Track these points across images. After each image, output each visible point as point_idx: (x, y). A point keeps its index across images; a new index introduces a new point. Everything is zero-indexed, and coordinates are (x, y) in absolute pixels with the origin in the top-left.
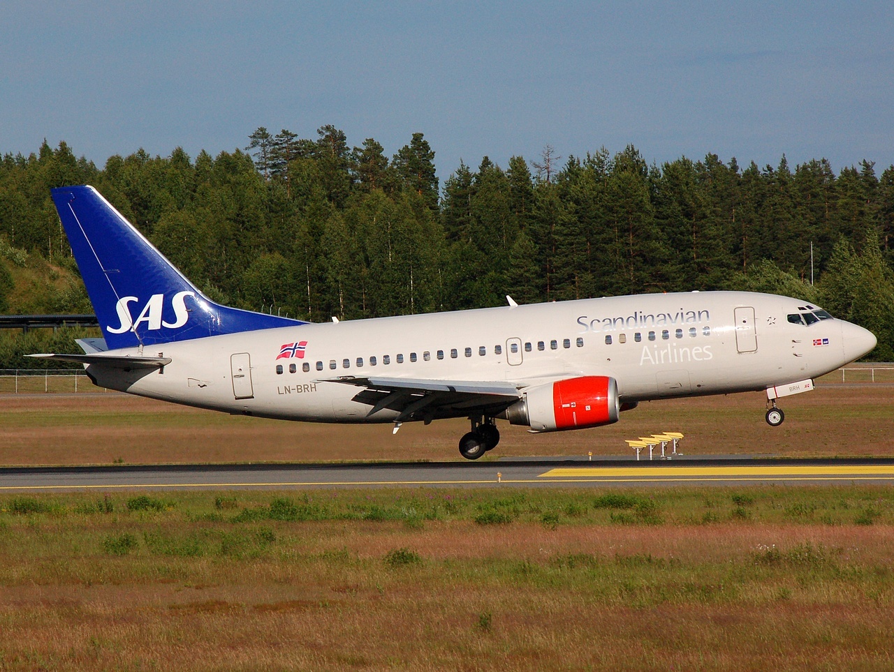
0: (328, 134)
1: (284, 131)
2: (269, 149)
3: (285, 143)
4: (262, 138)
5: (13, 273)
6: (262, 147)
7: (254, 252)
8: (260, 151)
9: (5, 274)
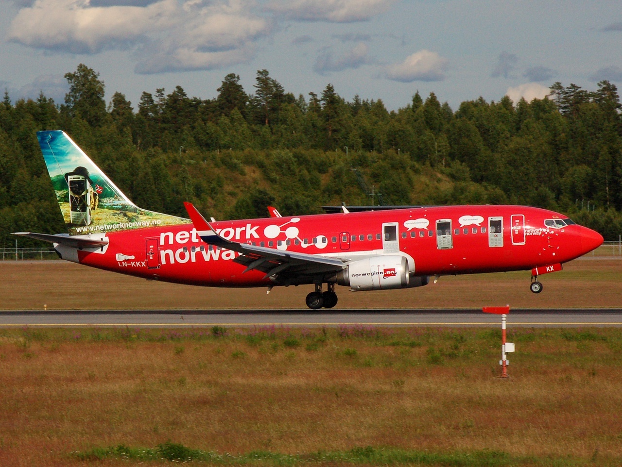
0: (604, 86)
1: (572, 85)
2: (562, 96)
3: (573, 92)
4: (557, 89)
5: (414, 178)
6: (557, 95)
7: (567, 164)
8: (556, 98)
9: (410, 179)
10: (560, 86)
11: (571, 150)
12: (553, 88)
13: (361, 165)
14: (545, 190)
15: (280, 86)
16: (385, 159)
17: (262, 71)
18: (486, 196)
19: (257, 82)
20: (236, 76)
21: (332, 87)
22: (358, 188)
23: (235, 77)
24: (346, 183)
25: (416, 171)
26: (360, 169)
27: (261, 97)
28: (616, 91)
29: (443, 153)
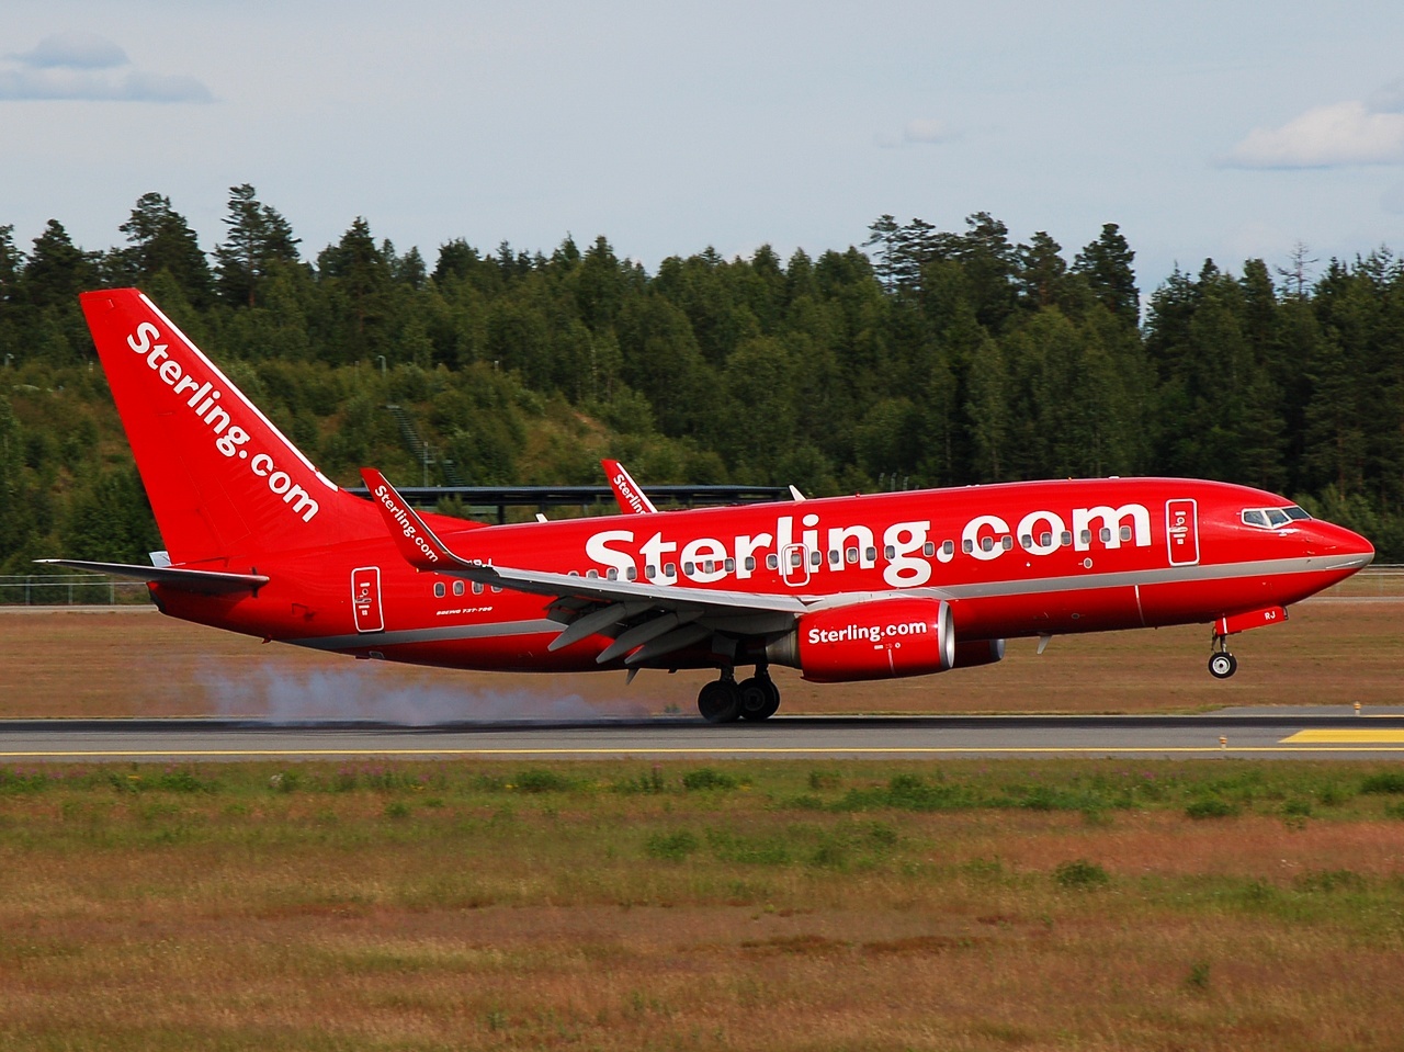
0: (981, 224)
1: (915, 220)
2: (897, 245)
3: (918, 237)
4: (887, 230)
5: (526, 425)
6: (886, 243)
7: (871, 396)
8: (884, 249)
9: (514, 428)
10: (891, 224)
11: (886, 363)
12: (875, 227)
13: (410, 396)
14: (813, 453)
15: (283, 221)
16: (463, 384)
17: (240, 187)
18: (681, 467)
19: (232, 212)
20: (163, 198)
21: (366, 223)
22: (400, 447)
23: (159, 201)
24: (375, 437)
25: (532, 412)
26: (409, 407)
27: (239, 244)
28: (1005, 236)
29: (607, 370)
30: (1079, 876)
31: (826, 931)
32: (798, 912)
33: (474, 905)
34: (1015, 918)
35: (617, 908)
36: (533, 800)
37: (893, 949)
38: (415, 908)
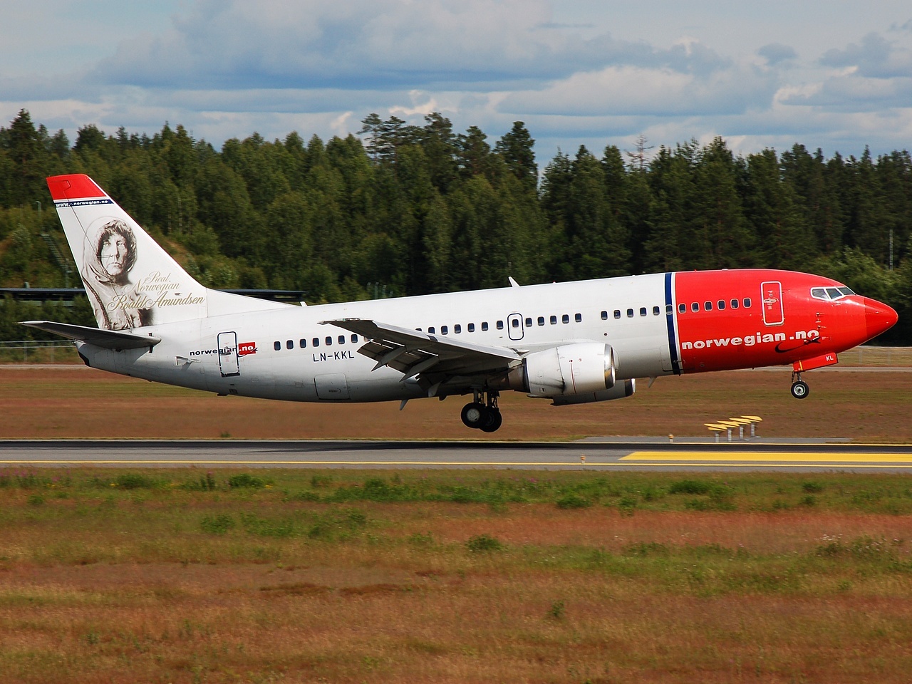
0: (434, 121)
1: (392, 117)
2: (380, 134)
3: (394, 128)
4: (373, 123)
6: (373, 132)
7: (362, 232)
8: (372, 136)
10: (376, 119)
11: (371, 211)
12: (366, 122)
13: (57, 228)
14: (323, 269)
18: (237, 276)
21: (27, 114)
22: (50, 262)
24: (33, 255)
26: (55, 235)
29: (188, 213)
30: (483, 545)
31: (317, 580)
32: (299, 568)
33: (84, 563)
34: (440, 573)
35: (179, 565)
36: (128, 495)
37: (360, 592)
38: (45, 564)
